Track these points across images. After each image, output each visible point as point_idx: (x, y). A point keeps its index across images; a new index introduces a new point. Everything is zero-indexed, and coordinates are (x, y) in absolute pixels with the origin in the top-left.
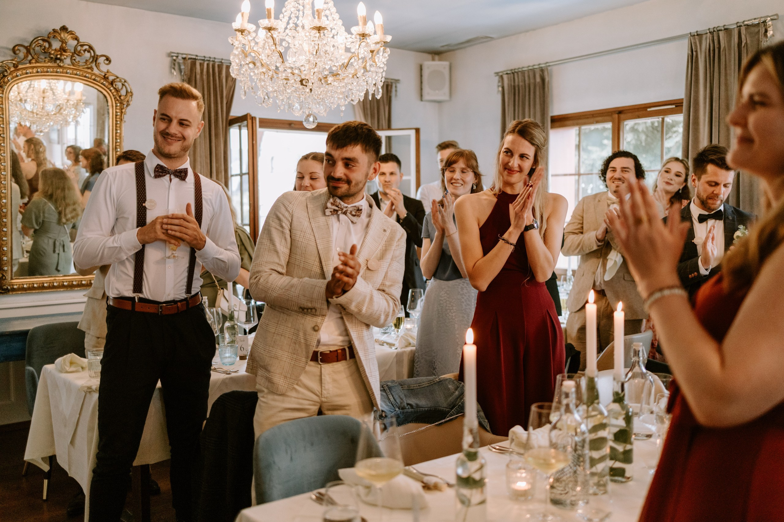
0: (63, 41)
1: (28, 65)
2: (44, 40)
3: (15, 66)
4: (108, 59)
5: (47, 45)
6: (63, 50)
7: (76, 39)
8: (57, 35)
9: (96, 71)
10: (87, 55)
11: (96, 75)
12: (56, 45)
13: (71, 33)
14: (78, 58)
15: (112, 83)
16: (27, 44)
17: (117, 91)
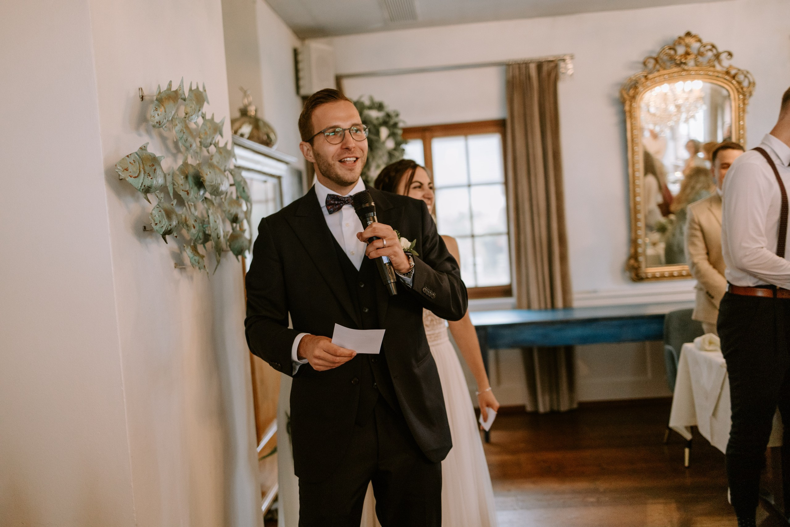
0: (687, 46)
1: (656, 74)
2: (670, 49)
3: (646, 77)
4: (730, 54)
5: (672, 52)
6: (687, 54)
7: (700, 41)
8: (682, 41)
9: (718, 68)
10: (710, 54)
11: (718, 72)
12: (681, 50)
13: (695, 36)
14: (700, 59)
15: (734, 77)
16: (655, 55)
17: (739, 83)
